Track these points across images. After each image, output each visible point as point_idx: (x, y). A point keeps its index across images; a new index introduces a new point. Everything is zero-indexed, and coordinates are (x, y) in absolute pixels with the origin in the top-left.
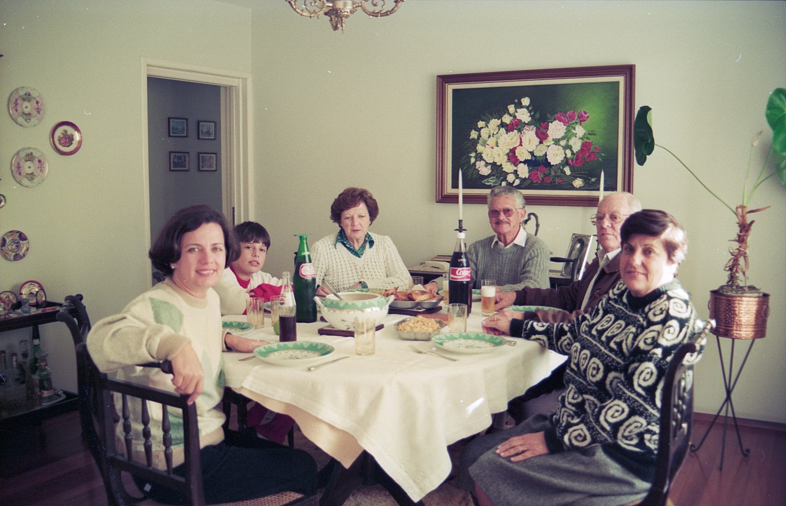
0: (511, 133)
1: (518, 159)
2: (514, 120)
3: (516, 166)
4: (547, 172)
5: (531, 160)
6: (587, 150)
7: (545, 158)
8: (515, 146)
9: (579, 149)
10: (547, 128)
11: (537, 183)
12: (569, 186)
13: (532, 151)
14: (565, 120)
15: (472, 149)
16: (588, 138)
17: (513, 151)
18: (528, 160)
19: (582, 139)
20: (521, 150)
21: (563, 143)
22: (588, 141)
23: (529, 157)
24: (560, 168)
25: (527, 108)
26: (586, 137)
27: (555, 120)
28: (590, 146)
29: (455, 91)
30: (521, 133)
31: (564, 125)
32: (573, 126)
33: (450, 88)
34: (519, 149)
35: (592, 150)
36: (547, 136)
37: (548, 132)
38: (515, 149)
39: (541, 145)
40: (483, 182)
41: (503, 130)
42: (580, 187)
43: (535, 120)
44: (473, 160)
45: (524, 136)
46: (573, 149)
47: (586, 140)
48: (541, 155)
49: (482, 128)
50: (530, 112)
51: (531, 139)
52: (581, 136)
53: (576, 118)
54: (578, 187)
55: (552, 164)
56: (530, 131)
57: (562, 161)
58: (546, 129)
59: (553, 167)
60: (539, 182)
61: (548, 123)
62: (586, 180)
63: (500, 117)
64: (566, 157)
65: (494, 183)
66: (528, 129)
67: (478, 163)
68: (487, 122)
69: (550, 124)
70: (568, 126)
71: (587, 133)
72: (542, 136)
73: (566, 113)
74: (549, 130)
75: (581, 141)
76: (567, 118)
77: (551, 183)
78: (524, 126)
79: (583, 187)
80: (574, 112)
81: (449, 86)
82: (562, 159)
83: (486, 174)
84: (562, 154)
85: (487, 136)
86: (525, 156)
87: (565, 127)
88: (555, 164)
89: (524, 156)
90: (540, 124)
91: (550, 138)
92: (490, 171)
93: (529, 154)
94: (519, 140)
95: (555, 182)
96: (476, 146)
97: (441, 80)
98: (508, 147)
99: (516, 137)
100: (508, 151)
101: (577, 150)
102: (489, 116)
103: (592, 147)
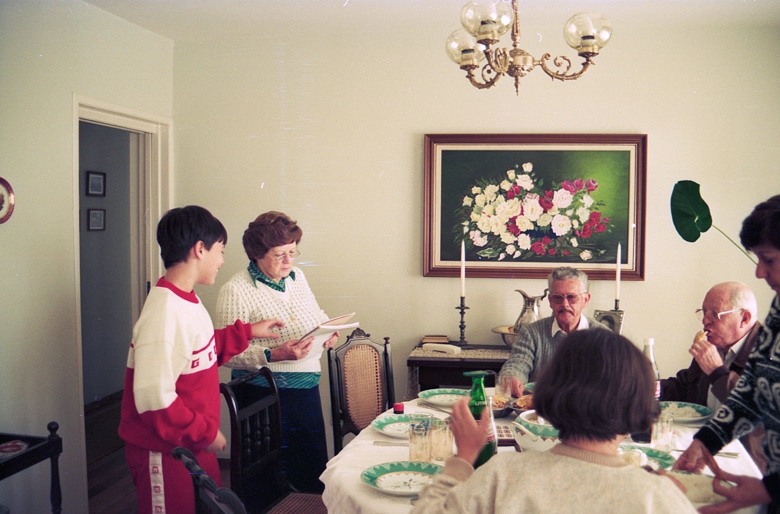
0: (510, 200)
1: (519, 230)
2: (514, 187)
3: (516, 236)
4: (552, 243)
5: (534, 230)
6: (596, 220)
7: (549, 229)
8: (515, 215)
9: (587, 219)
10: (552, 196)
11: (540, 255)
12: (577, 259)
13: (534, 221)
14: (572, 189)
15: (465, 217)
16: (596, 209)
17: (513, 220)
18: (530, 230)
19: (590, 209)
20: (522, 220)
21: (570, 213)
22: (597, 211)
23: (532, 227)
24: (566, 239)
25: (530, 174)
26: (595, 206)
27: (560, 188)
28: (599, 217)
29: (444, 152)
30: (523, 202)
31: (571, 194)
32: (580, 195)
33: (439, 149)
34: (521, 218)
35: (601, 221)
36: (552, 205)
37: (553, 201)
38: (515, 218)
39: (545, 214)
40: (478, 253)
41: (501, 198)
42: (588, 260)
43: (539, 187)
44: (466, 230)
45: (526, 204)
46: (580, 219)
47: (594, 210)
48: (546, 225)
49: (477, 194)
50: (532, 178)
51: (534, 207)
52: (589, 206)
53: (584, 187)
54: (586, 259)
55: (557, 235)
56: (533, 199)
57: (569, 232)
58: (550, 198)
59: (558, 238)
60: (544, 254)
61: (553, 191)
62: (594, 252)
63: (498, 183)
64: (572, 228)
65: (491, 254)
66: (530, 197)
67: (472, 233)
68: (483, 189)
69: (555, 192)
70: (575, 195)
71: (596, 203)
72: (546, 205)
73: (572, 181)
74: (554, 199)
75: (589, 211)
76: (574, 186)
77: (556, 255)
78: (526, 194)
79: (591, 259)
80: (581, 181)
81: (437, 146)
82: (569, 230)
83: (482, 245)
84: (568, 225)
85: (483, 203)
86: (527, 226)
87: (572, 196)
88: (560, 235)
89: (525, 226)
90: (544, 192)
91: (555, 208)
92: (486, 242)
93: (532, 224)
94: (520, 209)
95: (560, 254)
96: (470, 214)
97: (429, 139)
98: (508, 216)
99: (517, 205)
100: (507, 220)
101: (585, 221)
102: (486, 181)
103: (601, 218)
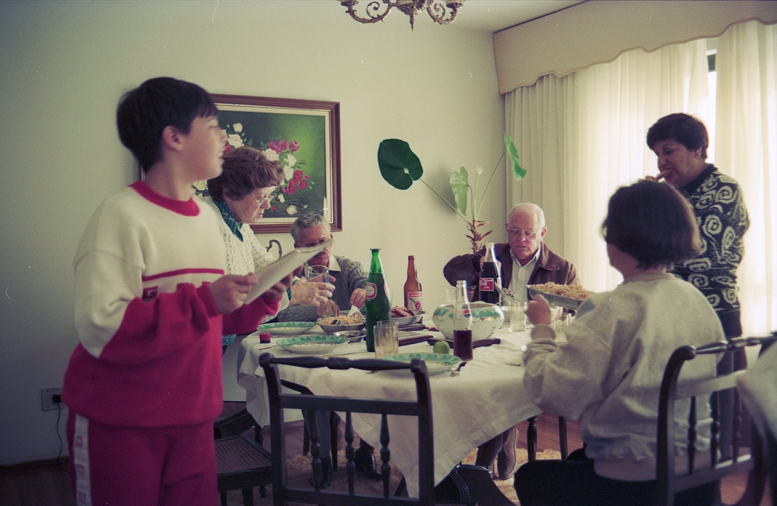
6: (299, 178)
12: (284, 214)
14: (278, 149)
16: (299, 167)
22: (299, 170)
25: (240, 134)
26: (297, 165)
27: (268, 148)
28: (301, 175)
31: (277, 153)
35: (303, 178)
42: (294, 214)
50: (243, 138)
53: (288, 147)
54: (292, 214)
62: (299, 207)
70: (281, 154)
71: (299, 162)
73: (277, 142)
75: (293, 169)
76: (280, 147)
80: (285, 142)
87: (278, 156)
101: (290, 179)
103: (304, 176)
